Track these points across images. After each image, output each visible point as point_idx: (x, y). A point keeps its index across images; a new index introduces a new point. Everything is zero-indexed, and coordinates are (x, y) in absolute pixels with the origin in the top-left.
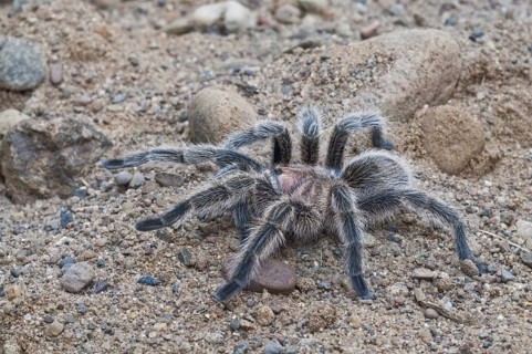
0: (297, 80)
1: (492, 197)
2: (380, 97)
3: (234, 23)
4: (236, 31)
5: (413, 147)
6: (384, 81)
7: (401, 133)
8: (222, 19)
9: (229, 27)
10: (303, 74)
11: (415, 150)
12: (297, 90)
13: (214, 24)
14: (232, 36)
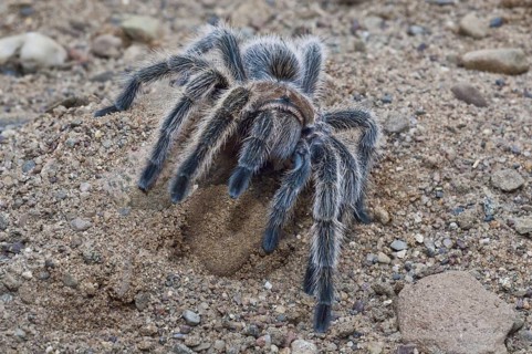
0: (41, 153)
1: (270, 307)
2: (128, 179)
3: (32, 60)
4: (34, 71)
5: (172, 242)
6: (135, 159)
7: (154, 225)
8: (17, 56)
9: (26, 65)
10: (50, 145)
11: (174, 246)
12: (38, 167)
13: (8, 62)
14: (28, 77)
